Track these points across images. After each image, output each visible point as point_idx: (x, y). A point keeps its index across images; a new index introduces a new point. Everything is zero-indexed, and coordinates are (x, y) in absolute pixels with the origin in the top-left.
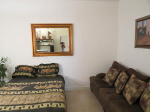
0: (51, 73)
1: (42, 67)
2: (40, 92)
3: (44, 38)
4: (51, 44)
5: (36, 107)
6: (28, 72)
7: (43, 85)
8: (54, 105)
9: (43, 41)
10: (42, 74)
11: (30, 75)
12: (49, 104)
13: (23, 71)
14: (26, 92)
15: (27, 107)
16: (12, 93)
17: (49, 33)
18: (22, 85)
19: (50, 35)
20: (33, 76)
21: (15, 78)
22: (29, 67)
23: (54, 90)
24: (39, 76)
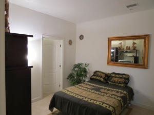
0: (120, 83)
1: (113, 75)
2: (102, 94)
3: (128, 48)
4: (135, 55)
5: (92, 101)
6: (101, 77)
7: (109, 90)
8: (104, 106)
9: (127, 52)
10: (112, 82)
11: (102, 80)
12: (101, 103)
13: (98, 76)
14: (93, 91)
15: (86, 100)
16: (85, 88)
17: (134, 43)
18: (93, 86)
19: (135, 45)
20: (105, 82)
21: (92, 80)
22: (103, 73)
23: (113, 96)
24: (110, 83)
